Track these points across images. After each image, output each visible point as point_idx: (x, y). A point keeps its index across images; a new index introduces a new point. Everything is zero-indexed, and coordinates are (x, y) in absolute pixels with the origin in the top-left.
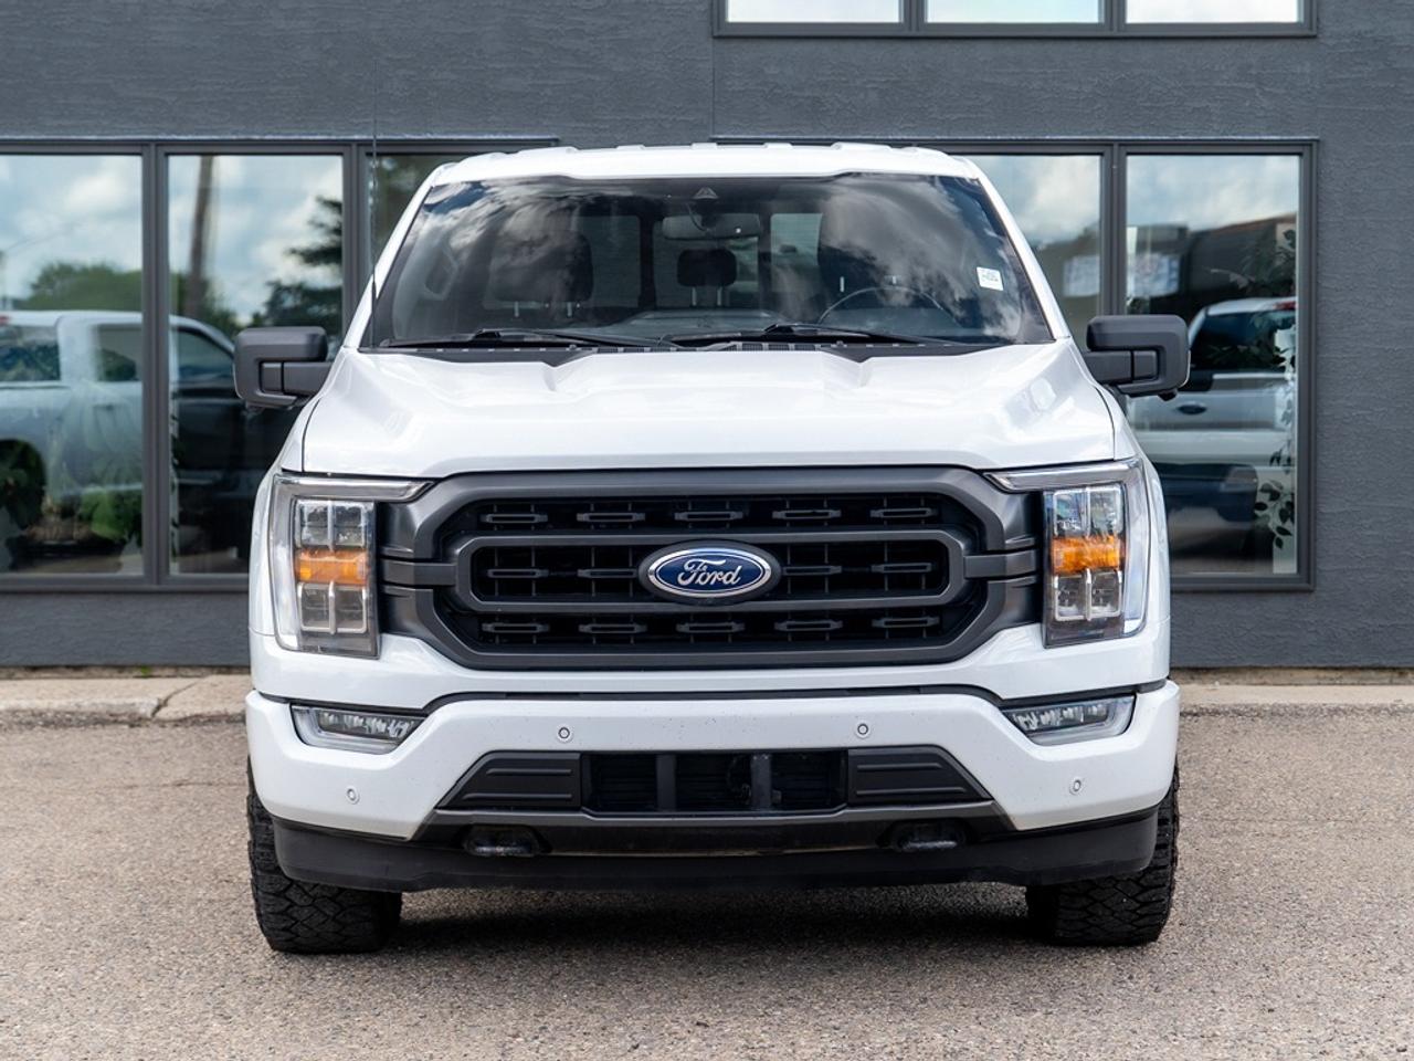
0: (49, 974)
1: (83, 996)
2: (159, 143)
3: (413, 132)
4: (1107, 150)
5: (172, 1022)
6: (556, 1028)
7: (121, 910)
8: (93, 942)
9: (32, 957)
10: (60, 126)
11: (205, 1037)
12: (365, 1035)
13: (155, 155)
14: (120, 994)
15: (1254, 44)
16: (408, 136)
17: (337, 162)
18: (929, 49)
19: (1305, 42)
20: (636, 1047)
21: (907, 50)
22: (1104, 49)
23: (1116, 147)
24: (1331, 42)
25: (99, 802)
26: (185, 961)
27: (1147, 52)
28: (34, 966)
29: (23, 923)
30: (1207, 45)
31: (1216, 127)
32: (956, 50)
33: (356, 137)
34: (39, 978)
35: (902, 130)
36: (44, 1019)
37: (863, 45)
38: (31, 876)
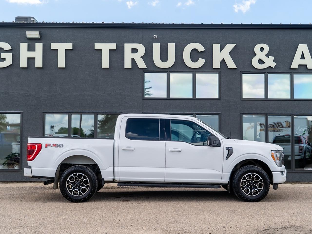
0: (50, 219)
1: (53, 222)
2: (70, 113)
3: (103, 111)
4: (193, 114)
5: (64, 225)
6: (113, 226)
7: (60, 212)
8: (56, 215)
9: (48, 217)
10: (58, 111)
11: (68, 227)
12: (89, 227)
13: (70, 115)
14: (58, 222)
15: (212, 100)
16: (103, 112)
17: (93, 115)
18: (171, 101)
19: (219, 100)
20: (123, 228)
21: (168, 101)
22: (193, 101)
23: (195, 114)
24: (222, 100)
25: (59, 198)
26: (67, 218)
27: (199, 101)
28: (48, 219)
29: (47, 213)
30: (206, 101)
31: (208, 111)
32: (174, 101)
33: (96, 112)
34: (48, 220)
35: (167, 111)
36: (48, 225)
37: (162, 100)
38: (49, 208)
